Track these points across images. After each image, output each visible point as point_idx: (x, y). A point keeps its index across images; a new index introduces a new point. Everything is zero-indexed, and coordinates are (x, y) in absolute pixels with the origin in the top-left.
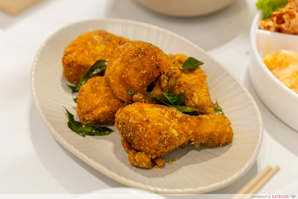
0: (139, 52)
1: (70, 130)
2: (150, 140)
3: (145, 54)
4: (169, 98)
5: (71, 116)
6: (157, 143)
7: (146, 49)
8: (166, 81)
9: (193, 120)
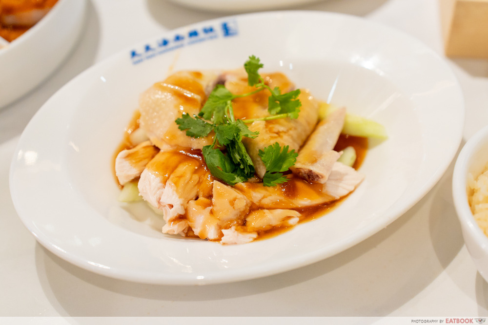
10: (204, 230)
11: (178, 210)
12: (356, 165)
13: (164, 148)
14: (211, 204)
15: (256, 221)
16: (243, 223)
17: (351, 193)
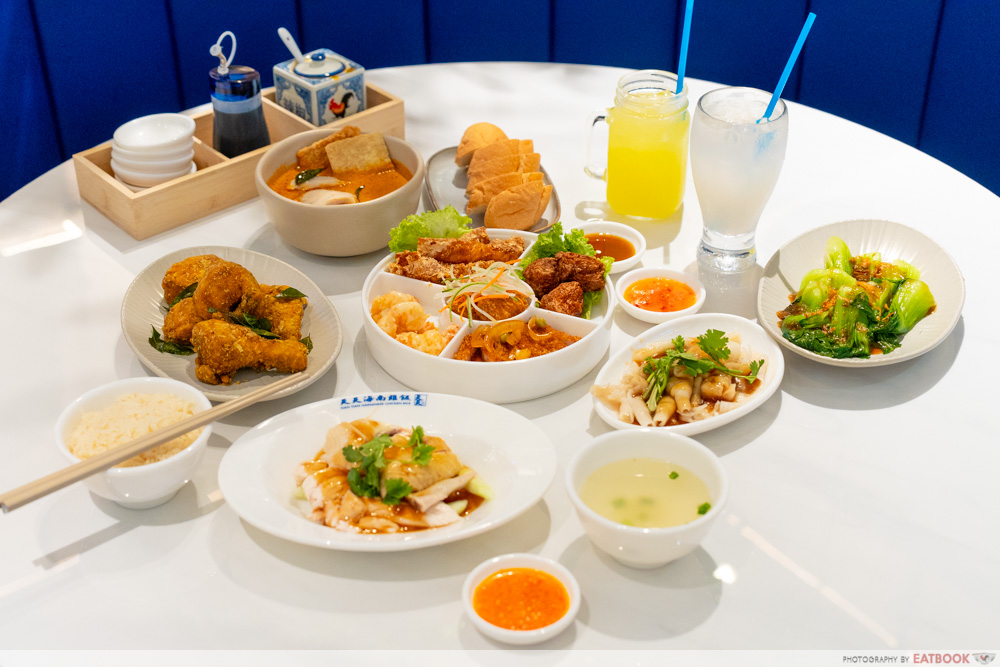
0: (224, 270)
1: (149, 345)
2: (212, 351)
3: (230, 274)
4: (247, 320)
5: (156, 334)
6: (219, 355)
7: (231, 269)
8: (245, 301)
9: (265, 343)
10: (330, 521)
11: (318, 503)
12: (462, 514)
13: (331, 466)
14: (340, 504)
15: (364, 522)
16: (356, 522)
17: (444, 526)
